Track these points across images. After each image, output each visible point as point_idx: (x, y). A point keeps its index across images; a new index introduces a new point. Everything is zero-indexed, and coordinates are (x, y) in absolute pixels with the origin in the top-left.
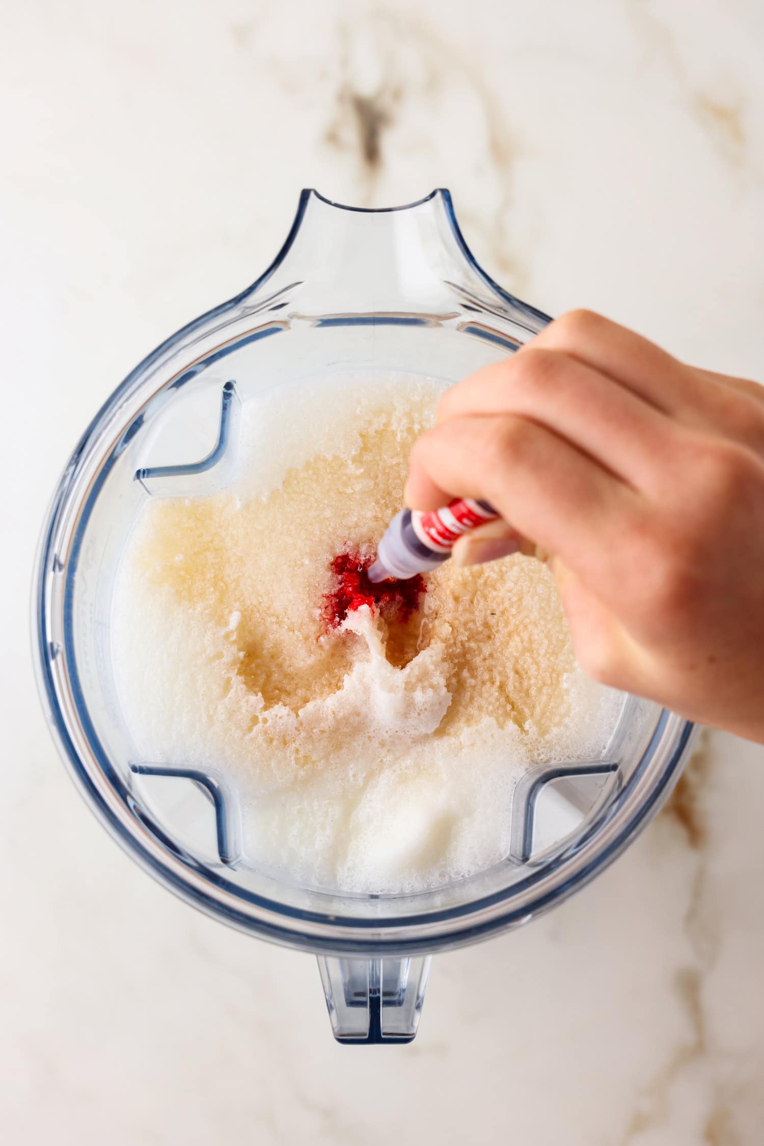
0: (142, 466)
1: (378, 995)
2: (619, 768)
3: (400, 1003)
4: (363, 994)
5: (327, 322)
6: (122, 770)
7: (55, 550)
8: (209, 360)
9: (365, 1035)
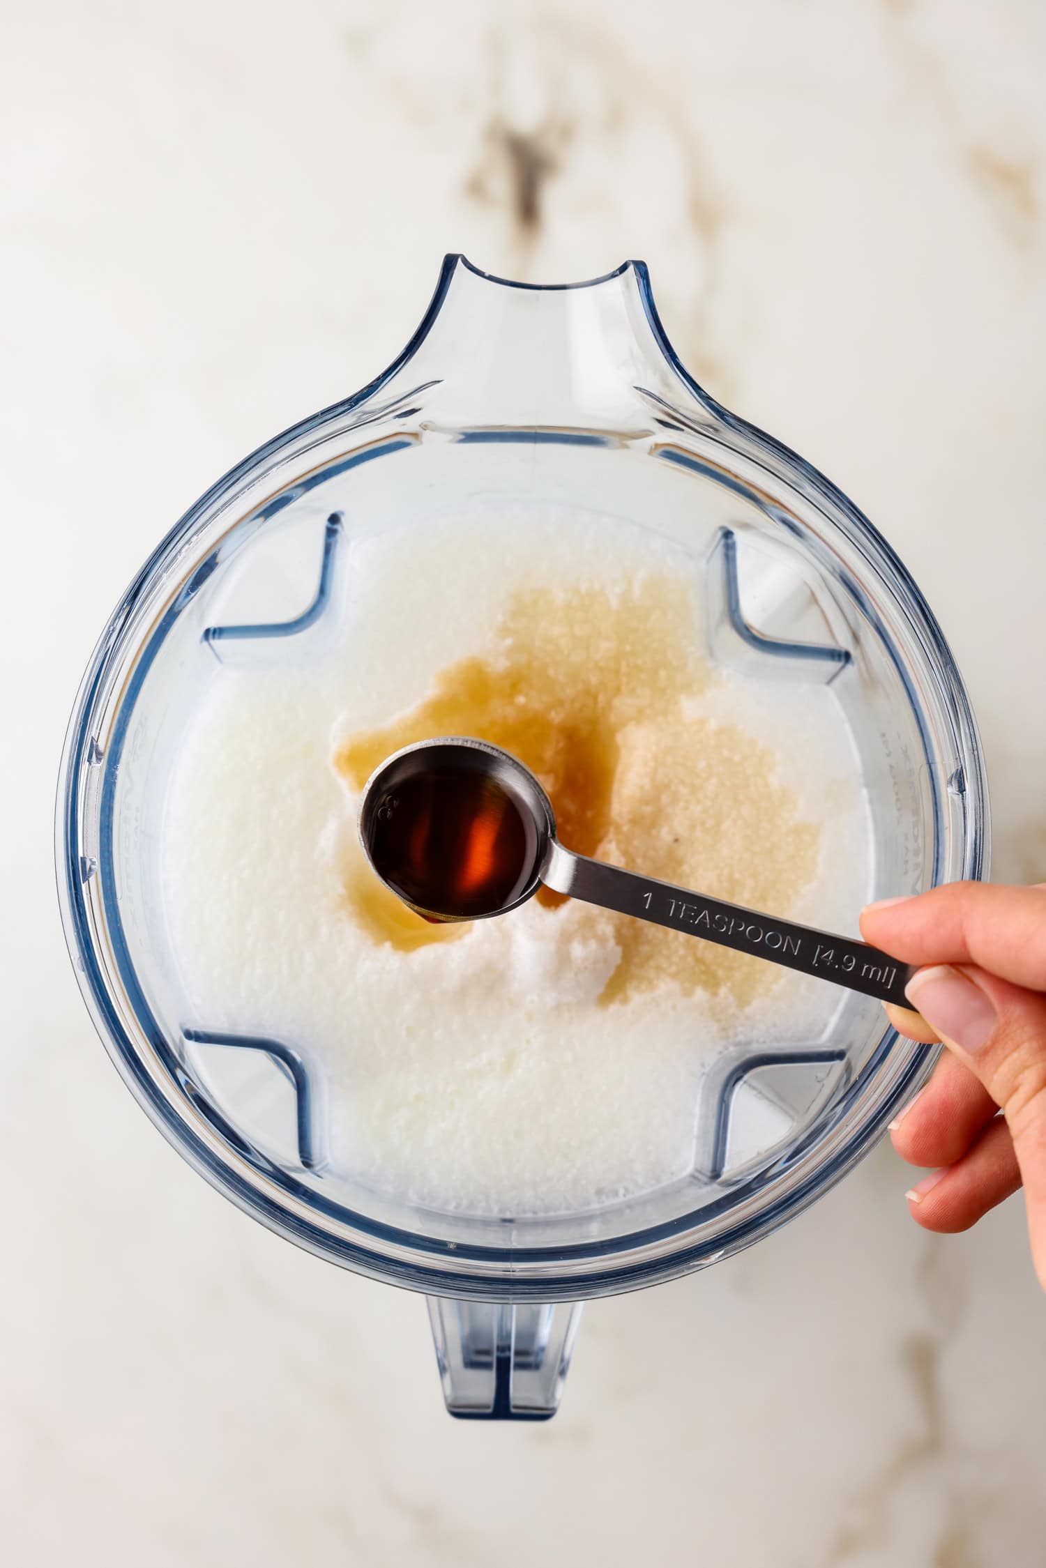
0: (212, 623)
1: (507, 1354)
2: (848, 1056)
3: (536, 1366)
4: (487, 1352)
5: (472, 437)
6: (172, 1035)
7: (92, 732)
8: (311, 482)
9: (488, 1407)
